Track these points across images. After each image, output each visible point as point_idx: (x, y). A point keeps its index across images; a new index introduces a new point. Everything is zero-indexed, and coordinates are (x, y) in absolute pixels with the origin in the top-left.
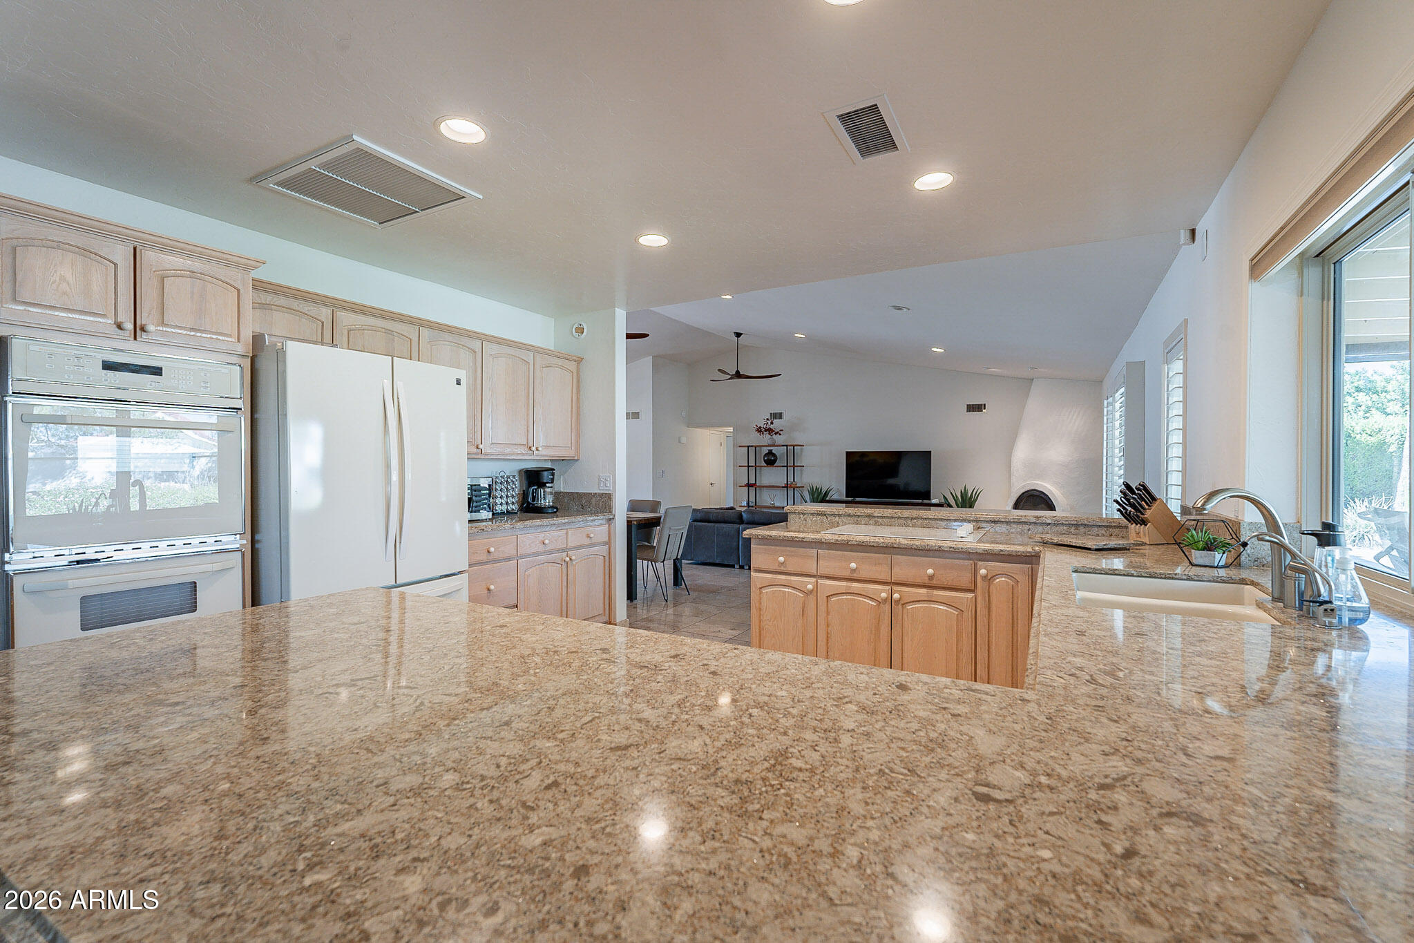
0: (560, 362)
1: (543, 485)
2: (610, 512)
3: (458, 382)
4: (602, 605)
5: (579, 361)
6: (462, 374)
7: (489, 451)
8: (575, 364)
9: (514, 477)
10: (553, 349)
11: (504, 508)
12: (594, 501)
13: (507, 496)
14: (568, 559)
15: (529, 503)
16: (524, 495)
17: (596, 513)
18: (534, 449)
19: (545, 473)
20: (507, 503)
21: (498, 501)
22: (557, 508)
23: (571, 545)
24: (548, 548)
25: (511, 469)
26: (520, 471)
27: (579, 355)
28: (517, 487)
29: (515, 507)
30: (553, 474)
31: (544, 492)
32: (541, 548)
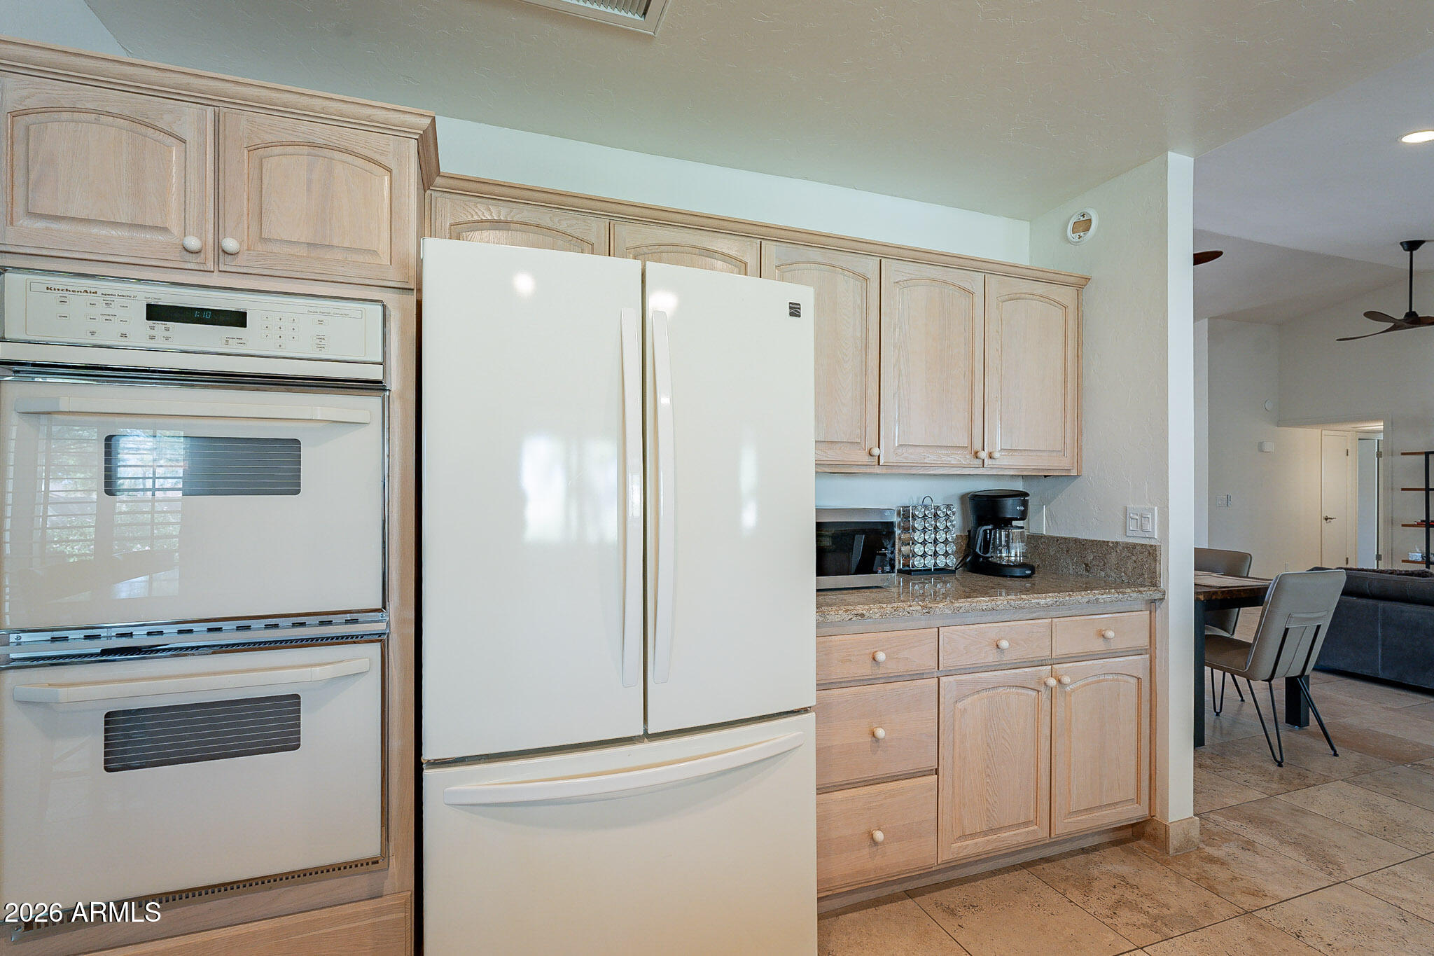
0: (1040, 288)
1: (1006, 523)
2: (1154, 584)
3: (795, 311)
4: (1133, 782)
5: (1081, 284)
6: (805, 295)
7: (893, 459)
8: (1071, 292)
9: (948, 507)
10: (1026, 263)
11: (929, 563)
12: (1113, 559)
13: (936, 541)
14: (1052, 682)
15: (977, 556)
16: (970, 538)
17: (1119, 585)
18: (983, 455)
19: (1009, 502)
20: (936, 554)
21: (918, 549)
22: (1032, 569)
23: (1059, 651)
24: (1007, 658)
25: (946, 493)
26: (963, 498)
27: (1080, 273)
28: (957, 524)
29: (952, 561)
30: (1025, 504)
31: (1007, 536)
32: (992, 657)
